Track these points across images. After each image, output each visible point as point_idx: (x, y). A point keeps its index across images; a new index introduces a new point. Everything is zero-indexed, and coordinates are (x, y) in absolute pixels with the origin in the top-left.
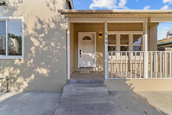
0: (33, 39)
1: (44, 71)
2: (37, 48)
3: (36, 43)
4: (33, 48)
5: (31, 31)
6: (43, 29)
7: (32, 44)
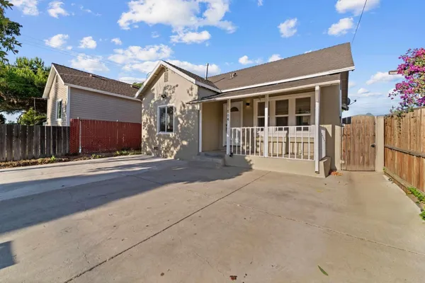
0: (179, 119)
1: (185, 143)
2: (182, 125)
3: (181, 122)
4: (179, 125)
5: (179, 113)
6: (184, 111)
7: (178, 122)
